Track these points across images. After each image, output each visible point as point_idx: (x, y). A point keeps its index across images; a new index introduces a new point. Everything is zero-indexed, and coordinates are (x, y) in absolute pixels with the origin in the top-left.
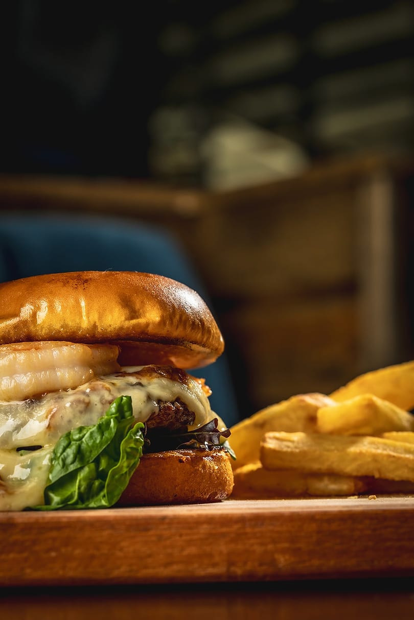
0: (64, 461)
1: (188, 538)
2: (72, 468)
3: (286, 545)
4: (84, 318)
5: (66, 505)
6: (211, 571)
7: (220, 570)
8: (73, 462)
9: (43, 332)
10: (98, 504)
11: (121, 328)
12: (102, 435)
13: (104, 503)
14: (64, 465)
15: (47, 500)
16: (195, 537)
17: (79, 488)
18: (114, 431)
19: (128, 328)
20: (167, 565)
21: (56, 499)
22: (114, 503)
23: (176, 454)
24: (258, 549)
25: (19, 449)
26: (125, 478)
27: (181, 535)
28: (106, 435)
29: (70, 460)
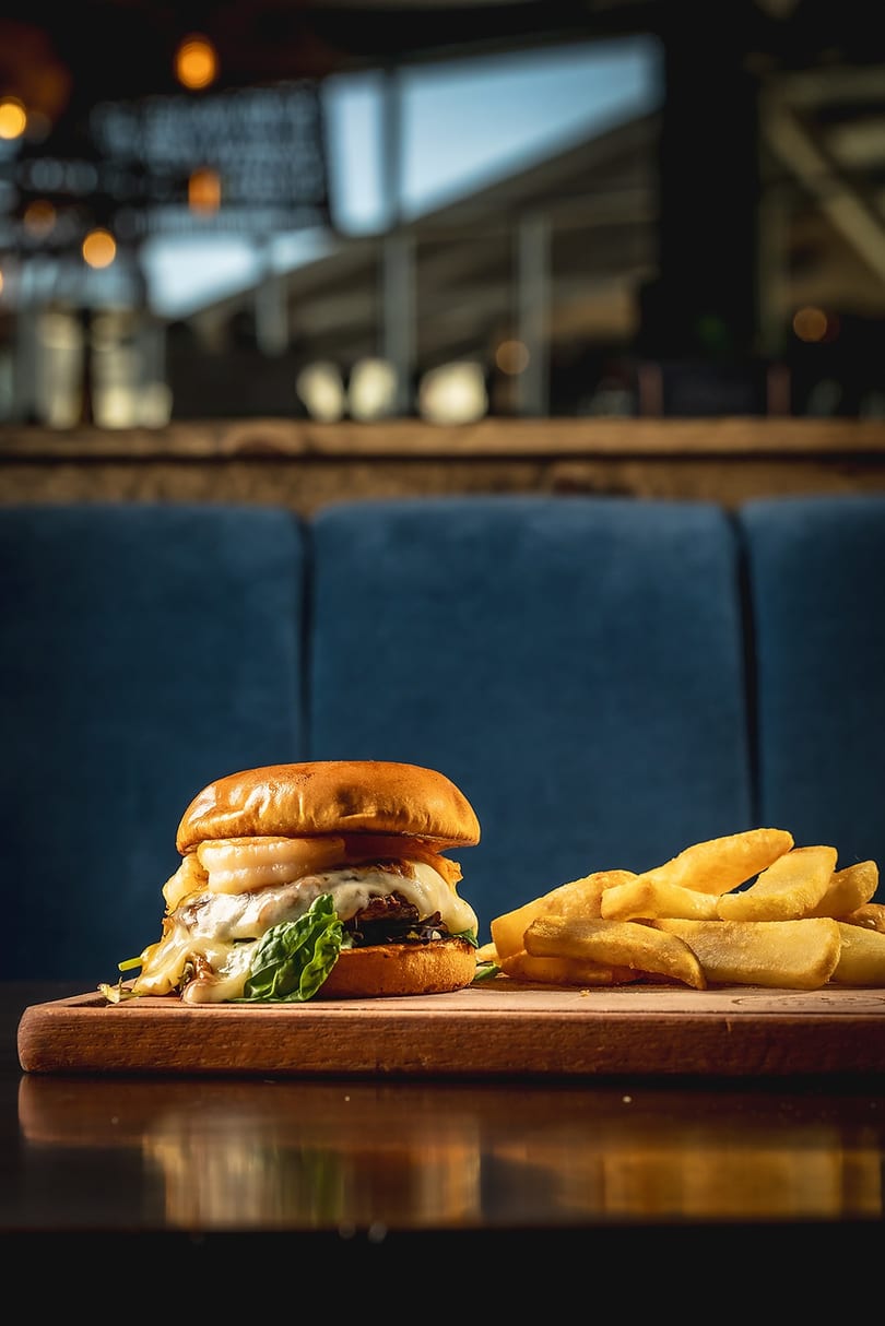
0: (264, 955)
1: (342, 1036)
2: (271, 963)
3: (430, 1045)
4: (302, 814)
5: (261, 999)
6: (361, 1066)
7: (371, 1066)
8: (271, 958)
9: (264, 828)
10: (294, 998)
11: (336, 824)
12: (300, 932)
13: (300, 997)
14: (264, 961)
15: (247, 993)
16: (348, 1036)
17: (277, 983)
18: (312, 929)
19: (343, 825)
20: (324, 1060)
21: (255, 991)
22: (308, 997)
23: (383, 949)
24: (405, 1049)
25: (236, 941)
26: (322, 973)
27: (336, 1034)
28: (304, 932)
29: (268, 956)
